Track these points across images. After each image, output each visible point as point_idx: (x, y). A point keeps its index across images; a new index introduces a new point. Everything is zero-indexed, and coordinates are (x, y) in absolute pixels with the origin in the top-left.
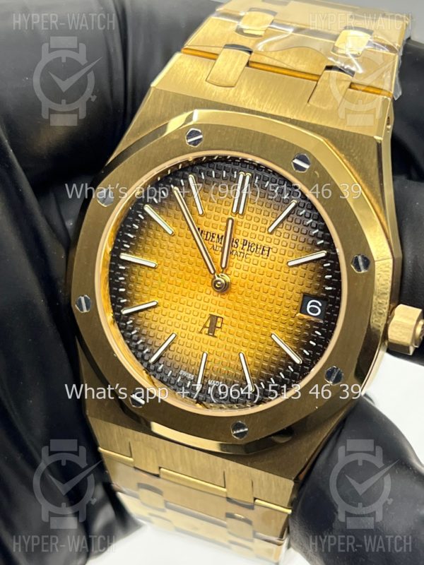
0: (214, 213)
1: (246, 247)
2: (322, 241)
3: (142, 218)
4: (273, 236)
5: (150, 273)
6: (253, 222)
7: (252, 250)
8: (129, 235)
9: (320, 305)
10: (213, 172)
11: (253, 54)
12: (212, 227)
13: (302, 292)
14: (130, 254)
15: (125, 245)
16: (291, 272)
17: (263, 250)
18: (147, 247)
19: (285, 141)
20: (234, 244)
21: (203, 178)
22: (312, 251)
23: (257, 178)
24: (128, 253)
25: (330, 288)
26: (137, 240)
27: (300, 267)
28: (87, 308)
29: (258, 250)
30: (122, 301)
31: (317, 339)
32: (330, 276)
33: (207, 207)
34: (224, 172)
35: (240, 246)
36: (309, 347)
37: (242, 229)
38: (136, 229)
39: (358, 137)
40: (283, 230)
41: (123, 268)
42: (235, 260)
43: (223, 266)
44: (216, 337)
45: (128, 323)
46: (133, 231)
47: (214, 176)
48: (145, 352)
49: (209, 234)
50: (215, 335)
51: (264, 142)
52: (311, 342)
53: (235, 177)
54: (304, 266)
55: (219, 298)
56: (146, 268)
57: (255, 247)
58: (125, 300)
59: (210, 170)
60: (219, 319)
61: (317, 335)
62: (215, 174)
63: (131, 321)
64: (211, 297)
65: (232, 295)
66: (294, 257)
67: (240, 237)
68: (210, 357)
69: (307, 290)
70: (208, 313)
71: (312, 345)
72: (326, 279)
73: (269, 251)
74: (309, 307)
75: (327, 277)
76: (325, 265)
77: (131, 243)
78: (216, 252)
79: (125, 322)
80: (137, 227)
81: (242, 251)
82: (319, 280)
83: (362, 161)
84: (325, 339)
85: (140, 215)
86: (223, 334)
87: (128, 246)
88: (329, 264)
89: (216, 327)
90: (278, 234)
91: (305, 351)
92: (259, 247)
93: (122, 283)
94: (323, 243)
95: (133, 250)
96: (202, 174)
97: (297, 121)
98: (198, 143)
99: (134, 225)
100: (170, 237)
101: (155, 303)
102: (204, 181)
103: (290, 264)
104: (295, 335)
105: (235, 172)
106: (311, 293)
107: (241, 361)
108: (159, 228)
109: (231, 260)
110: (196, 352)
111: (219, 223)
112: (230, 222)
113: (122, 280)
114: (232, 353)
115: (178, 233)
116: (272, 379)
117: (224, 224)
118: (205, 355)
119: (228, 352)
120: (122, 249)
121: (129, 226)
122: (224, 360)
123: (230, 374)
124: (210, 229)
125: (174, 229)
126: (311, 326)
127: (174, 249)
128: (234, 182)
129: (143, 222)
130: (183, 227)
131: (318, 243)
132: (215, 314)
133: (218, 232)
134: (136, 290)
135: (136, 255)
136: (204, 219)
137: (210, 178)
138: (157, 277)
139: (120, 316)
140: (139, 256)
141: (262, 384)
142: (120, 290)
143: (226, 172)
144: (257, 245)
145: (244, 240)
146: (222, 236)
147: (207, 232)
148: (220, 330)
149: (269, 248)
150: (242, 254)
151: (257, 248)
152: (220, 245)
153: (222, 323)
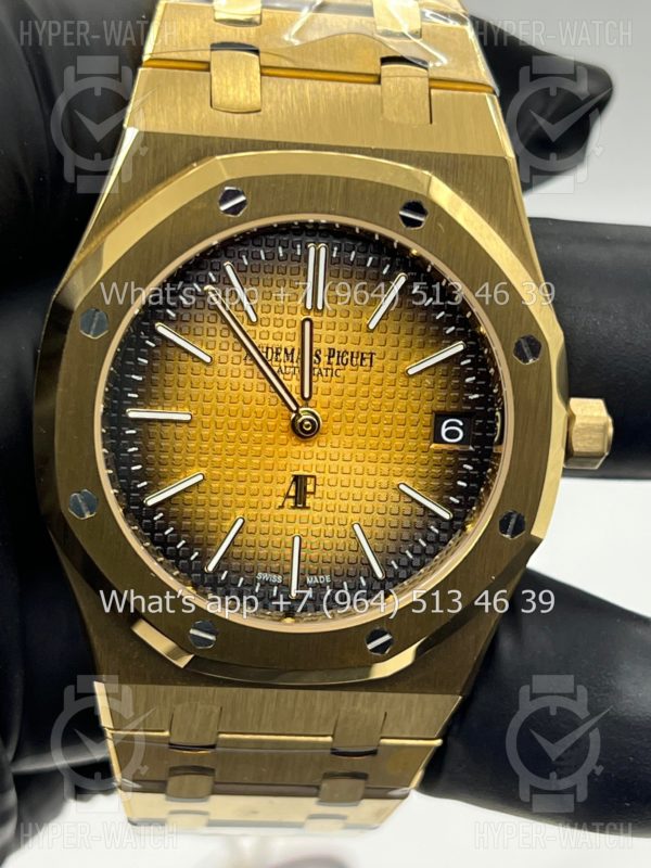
0: (272, 315)
1: (334, 360)
2: (453, 328)
3: (152, 345)
4: (376, 334)
5: (180, 430)
6: (338, 319)
7: (345, 362)
8: (134, 377)
9: (461, 424)
10: (262, 253)
11: (261, 54)
12: (274, 339)
13: (433, 411)
14: (141, 406)
15: (130, 395)
16: (411, 384)
17: (363, 359)
18: (168, 391)
20: (314, 358)
21: (246, 263)
22: (438, 347)
23: (336, 249)
24: (137, 406)
25: (476, 396)
26: (148, 383)
27: (425, 374)
28: (90, 509)
29: (354, 360)
30: (139, 486)
31: (468, 477)
32: (474, 378)
33: (259, 309)
34: (280, 249)
35: (325, 359)
36: (456, 491)
37: (323, 332)
38: (144, 366)
39: (480, 162)
40: (390, 323)
41: (133, 432)
42: (320, 384)
43: (307, 395)
44: (308, 508)
45: (156, 518)
46: (140, 370)
47: (263, 258)
48: (193, 558)
49: (270, 351)
50: (307, 505)
52: (460, 483)
53: (299, 253)
54: (432, 371)
55: (302, 448)
56: (173, 425)
57: (349, 357)
58: (145, 483)
59: (256, 249)
60: (309, 479)
61: (467, 470)
62: (265, 254)
63: (161, 515)
64: (289, 448)
65: (323, 439)
66: (412, 360)
67: (322, 346)
68: (304, 541)
69: (440, 407)
70: (288, 475)
71: (461, 487)
72: (468, 384)
73: (371, 359)
74: (444, 431)
75: (468, 380)
76: (463, 363)
77: (140, 390)
78: (287, 377)
79: (151, 518)
80: (146, 362)
81: (329, 366)
82: (457, 388)
84: (480, 473)
85: (148, 342)
86: (318, 501)
87: (136, 396)
88: (469, 361)
89: (306, 492)
90: (383, 329)
91: (452, 499)
92: (355, 355)
93: (135, 455)
94: (454, 331)
95: (145, 401)
96: (244, 257)
97: (382, 150)
98: (240, 210)
99: (139, 359)
100: (205, 367)
101: (200, 477)
102: (249, 269)
103: (411, 372)
104: (433, 477)
105: (299, 246)
106: (447, 409)
107: (355, 537)
108: (184, 356)
109: (314, 384)
110: (278, 539)
111: (284, 329)
112: (307, 324)
113: (135, 452)
114: (337, 528)
115: (216, 359)
116: (407, 552)
117: (291, 330)
118: (297, 540)
119: (330, 528)
120: (125, 402)
121: (132, 363)
122: (327, 541)
123: (340, 560)
124: (271, 342)
125: (210, 352)
126: (456, 459)
127: (215, 385)
128: (299, 262)
129: (155, 351)
130: (224, 346)
131: (448, 332)
132: (301, 472)
133: (285, 344)
134: (160, 464)
135: (151, 407)
136: (259, 329)
137: (257, 262)
138: (194, 435)
139: (141, 510)
140: (156, 407)
141: (393, 562)
142: (134, 468)
143: (283, 248)
144: (352, 353)
145: (330, 349)
146: (293, 350)
147: (267, 348)
148: (312, 496)
149: (372, 354)
150: (329, 372)
151: (352, 357)
152: (290, 364)
153: (315, 484)
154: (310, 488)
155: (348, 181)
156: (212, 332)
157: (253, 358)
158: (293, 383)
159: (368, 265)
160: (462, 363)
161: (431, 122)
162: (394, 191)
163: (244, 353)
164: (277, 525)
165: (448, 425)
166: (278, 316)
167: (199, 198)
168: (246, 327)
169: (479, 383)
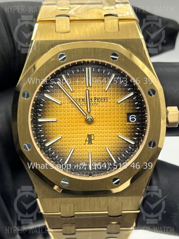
0: (77, 89)
1: (96, 101)
2: (130, 89)
3: (44, 100)
4: (108, 92)
5: (54, 124)
6: (96, 89)
7: (99, 101)
8: (40, 110)
9: (135, 116)
10: (73, 71)
11: (70, 17)
12: (78, 96)
13: (126, 113)
14: (42, 118)
15: (39, 115)
16: (119, 106)
17: (104, 100)
18: (49, 113)
19: (105, 49)
20: (90, 100)
21: (68, 75)
22: (126, 94)
23: (94, 69)
24: (41, 118)
25: (139, 108)
26: (44, 111)
27: (123, 102)
28: (30, 148)
29: (102, 100)
30: (44, 141)
31: (138, 132)
32: (137, 103)
33: (73, 87)
34: (78, 70)
35: (93, 100)
36: (136, 136)
37: (92, 93)
38: (42, 107)
39: (133, 40)
40: (111, 89)
41: (41, 125)
42: (93, 108)
43: (89, 111)
44: (93, 144)
45: (49, 150)
46: (41, 108)
47: (73, 73)
49: (78, 99)
50: (92, 143)
51: (95, 52)
52: (136, 133)
53: (83, 71)
54: (125, 101)
55: (89, 127)
56: (52, 123)
57: (100, 99)
58: (45, 140)
59: (71, 71)
60: (92, 136)
61: (138, 129)
63: (50, 149)
64: (86, 127)
65: (95, 123)
66: (119, 99)
67: (93, 97)
68: (92, 153)
69: (128, 112)
70: (86, 135)
71: (137, 134)
72: (136, 104)
73: (107, 99)
74: (130, 119)
75: (136, 103)
77: (41, 113)
78: (83, 106)
79: (48, 150)
80: (42, 105)
81: (95, 102)
82: (133, 106)
83: (138, 50)
84: (142, 130)
85: (42, 100)
86: (95, 142)
87: (40, 115)
88: (135, 98)
89: (92, 139)
90: (109, 91)
91: (134, 138)
92: (102, 99)
93: (42, 132)
94: (130, 90)
96: (68, 73)
97: (105, 39)
98: (65, 59)
99: (41, 105)
100: (59, 105)
101: (61, 137)
102: (69, 76)
103: (118, 102)
104: (128, 132)
105: (83, 69)
106: (130, 112)
107: (107, 151)
108: (53, 103)
109: (91, 108)
110: (85, 153)
111: (81, 93)
112: (87, 91)
113: (42, 131)
114: (101, 149)
115: (63, 103)
116: (123, 155)
117: (83, 93)
118: (90, 153)
119: (100, 149)
120: (38, 117)
121: (39, 106)
122: (99, 153)
123: (103, 158)
124: (78, 97)
125: (60, 101)
126: (134, 127)
127: (63, 110)
128: (84, 73)
129: (45, 102)
130: (64, 99)
131: (128, 90)
132: (90, 134)
133: (82, 97)
134: (49, 134)
135: (45, 118)
136: (74, 93)
137: (71, 74)
138: (58, 125)
139: (45, 148)
140: (46, 118)
141: (119, 158)
142: (42, 136)
143: (79, 70)
144: (101, 98)
145: (95, 98)
146: (84, 99)
147: (77, 99)
148: (94, 140)
149: (107, 98)
150: (95, 104)
151: (101, 99)
152: (84, 103)
153: (94, 137)
154: (93, 138)
155: (95, 49)
156: (61, 95)
157: (73, 102)
158: (85, 108)
159: (104, 72)
160: (134, 99)
161: (119, 31)
162: (108, 50)
163: (70, 101)
164: (84, 149)
165: (131, 117)
166: (79, 89)
167: (53, 57)
168: (70, 93)
169: (139, 104)
